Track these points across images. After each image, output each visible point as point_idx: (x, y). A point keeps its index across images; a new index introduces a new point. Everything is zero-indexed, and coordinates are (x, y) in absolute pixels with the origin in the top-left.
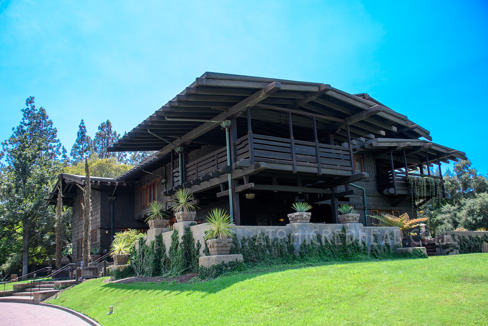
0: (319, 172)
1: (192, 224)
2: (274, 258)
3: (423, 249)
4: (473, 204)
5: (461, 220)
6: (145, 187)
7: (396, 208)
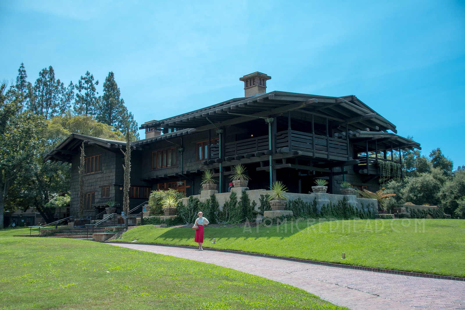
0: (328, 158)
1: (246, 189)
2: (306, 215)
3: (393, 215)
4: (415, 182)
5: (403, 196)
6: (156, 152)
7: (366, 184)
